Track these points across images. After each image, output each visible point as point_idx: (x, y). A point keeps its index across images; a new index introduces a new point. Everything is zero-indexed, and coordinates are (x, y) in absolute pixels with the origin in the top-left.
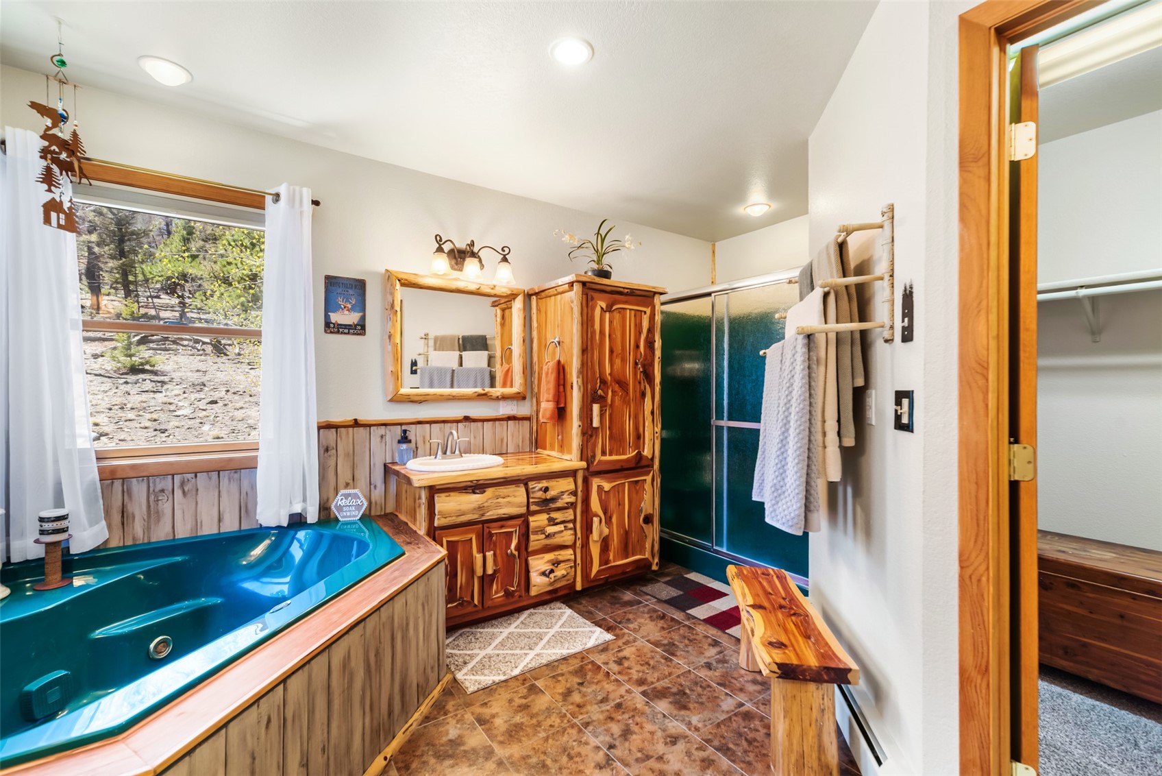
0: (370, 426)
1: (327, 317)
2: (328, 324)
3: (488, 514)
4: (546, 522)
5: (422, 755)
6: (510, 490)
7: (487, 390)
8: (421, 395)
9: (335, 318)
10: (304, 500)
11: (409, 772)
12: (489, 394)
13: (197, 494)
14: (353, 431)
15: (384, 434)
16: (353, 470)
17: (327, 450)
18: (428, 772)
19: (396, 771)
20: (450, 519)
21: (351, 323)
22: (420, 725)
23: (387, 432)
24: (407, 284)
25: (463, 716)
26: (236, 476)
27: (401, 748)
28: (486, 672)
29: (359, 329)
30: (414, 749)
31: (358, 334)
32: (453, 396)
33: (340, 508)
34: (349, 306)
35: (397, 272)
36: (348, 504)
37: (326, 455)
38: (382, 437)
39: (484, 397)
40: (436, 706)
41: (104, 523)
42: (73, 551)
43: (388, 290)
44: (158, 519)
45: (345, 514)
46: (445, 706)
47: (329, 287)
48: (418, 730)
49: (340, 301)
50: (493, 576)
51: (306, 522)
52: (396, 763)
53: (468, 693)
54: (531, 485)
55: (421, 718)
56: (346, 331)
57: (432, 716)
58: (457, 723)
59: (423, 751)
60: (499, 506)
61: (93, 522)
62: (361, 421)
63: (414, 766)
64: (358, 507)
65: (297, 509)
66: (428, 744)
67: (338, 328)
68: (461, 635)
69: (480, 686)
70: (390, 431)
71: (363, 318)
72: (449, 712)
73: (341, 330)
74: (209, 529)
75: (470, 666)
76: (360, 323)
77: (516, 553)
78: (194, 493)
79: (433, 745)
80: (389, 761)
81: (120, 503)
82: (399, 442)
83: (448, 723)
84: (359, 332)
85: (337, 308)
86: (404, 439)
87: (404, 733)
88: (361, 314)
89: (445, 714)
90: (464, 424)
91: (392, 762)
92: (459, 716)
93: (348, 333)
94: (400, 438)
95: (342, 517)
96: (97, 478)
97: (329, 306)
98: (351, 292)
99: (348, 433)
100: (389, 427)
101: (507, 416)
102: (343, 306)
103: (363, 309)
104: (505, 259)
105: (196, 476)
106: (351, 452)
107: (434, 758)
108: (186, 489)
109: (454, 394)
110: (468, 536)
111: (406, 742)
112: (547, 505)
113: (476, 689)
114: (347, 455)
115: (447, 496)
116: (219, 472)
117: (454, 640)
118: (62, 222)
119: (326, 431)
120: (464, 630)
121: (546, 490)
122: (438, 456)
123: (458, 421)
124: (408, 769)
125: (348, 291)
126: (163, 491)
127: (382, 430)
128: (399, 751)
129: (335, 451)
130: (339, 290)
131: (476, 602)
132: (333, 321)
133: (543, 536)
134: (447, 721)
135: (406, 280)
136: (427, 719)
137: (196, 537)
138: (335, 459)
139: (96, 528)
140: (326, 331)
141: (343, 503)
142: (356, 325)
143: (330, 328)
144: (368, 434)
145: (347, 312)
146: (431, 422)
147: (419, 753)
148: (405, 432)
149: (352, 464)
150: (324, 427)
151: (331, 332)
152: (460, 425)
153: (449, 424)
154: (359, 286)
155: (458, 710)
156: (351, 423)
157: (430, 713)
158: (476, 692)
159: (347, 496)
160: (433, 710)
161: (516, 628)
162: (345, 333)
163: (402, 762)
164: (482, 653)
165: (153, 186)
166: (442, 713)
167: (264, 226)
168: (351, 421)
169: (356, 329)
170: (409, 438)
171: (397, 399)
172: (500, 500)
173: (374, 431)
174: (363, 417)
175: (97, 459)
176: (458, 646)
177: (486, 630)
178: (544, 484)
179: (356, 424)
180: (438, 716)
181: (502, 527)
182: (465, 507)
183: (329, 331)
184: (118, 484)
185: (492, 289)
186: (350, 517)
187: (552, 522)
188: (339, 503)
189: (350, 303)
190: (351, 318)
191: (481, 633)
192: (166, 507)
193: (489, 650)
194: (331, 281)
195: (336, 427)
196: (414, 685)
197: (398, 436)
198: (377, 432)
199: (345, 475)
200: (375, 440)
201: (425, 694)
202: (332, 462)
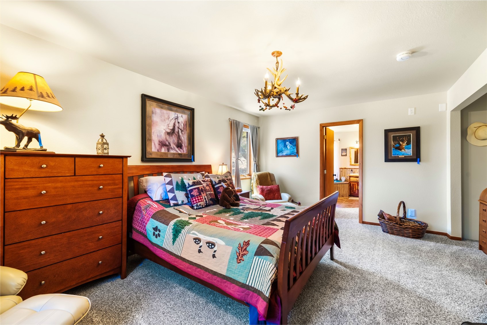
2: (342, 155)
9: (343, 154)
24: (352, 148)
29: (346, 155)
35: (349, 147)
43: (350, 150)
49: (343, 152)
64: (344, 179)
71: (346, 154)
85: (343, 153)
86: (352, 171)
97: (342, 153)
103: (346, 152)
114: (344, 172)
150: (340, 169)
154: (346, 149)
162: (344, 156)
171: (351, 165)
174: (346, 168)
179: (345, 168)
182: (355, 179)
188: (342, 178)
190: (345, 154)
194: (342, 149)
195: (343, 169)
196: (341, 195)
197: (351, 170)
198: (348, 170)
199: (344, 175)
200: (348, 171)
201: (343, 197)
202: (342, 173)
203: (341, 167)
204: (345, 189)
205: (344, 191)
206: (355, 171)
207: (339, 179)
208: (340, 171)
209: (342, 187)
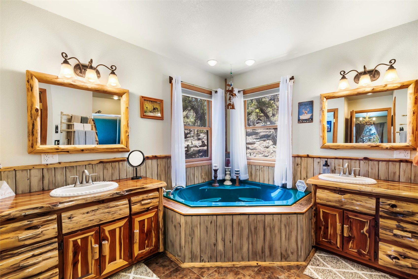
0: (314, 158)
1: (299, 117)
2: (299, 120)
3: (346, 206)
4: (395, 226)
5: (267, 273)
6: (362, 198)
7: (378, 144)
8: (335, 146)
9: (302, 117)
10: (286, 180)
11: (259, 273)
12: (380, 146)
13: (264, 172)
14: (307, 159)
15: (319, 162)
16: (307, 173)
17: (298, 165)
18: (262, 277)
19: (257, 269)
20: (323, 201)
21: (307, 118)
22: (278, 267)
23: (321, 161)
24: (328, 98)
25: (291, 276)
26: (272, 168)
27: (266, 266)
28: (320, 274)
29: (311, 120)
30: (267, 270)
31: (310, 122)
32: (354, 147)
33: (298, 186)
34: (307, 112)
35: (324, 94)
36: (300, 185)
37: (297, 166)
38: (318, 162)
39: (377, 148)
40: (290, 267)
41: (248, 174)
42: (241, 179)
43: (320, 102)
44: (257, 176)
45: (300, 188)
46: (292, 269)
47: (300, 107)
48: (275, 267)
49: (304, 111)
50: (350, 238)
51: (287, 187)
52: (260, 268)
53: (304, 273)
54: (381, 200)
55: (280, 265)
56: (305, 121)
57: (284, 268)
58: (287, 276)
59: (269, 272)
60: (352, 204)
61: (246, 174)
62: (310, 155)
63: (262, 273)
64: (304, 187)
65: (284, 182)
66: (272, 272)
67: (302, 121)
68: (332, 257)
69: (310, 275)
70: (322, 160)
71: (312, 116)
72: (290, 272)
73: (303, 121)
74: (266, 182)
75: (318, 267)
76: (311, 118)
77: (367, 235)
78: (263, 171)
79: (273, 274)
80: (258, 266)
81: (250, 171)
82: (324, 165)
83: (285, 274)
84: (310, 121)
85: (303, 113)
86: (326, 165)
87: (269, 263)
88: (311, 114)
89: (288, 271)
90: (364, 161)
91: (259, 267)
92: (291, 275)
93: (306, 122)
94: (324, 164)
95: (299, 189)
96: (247, 164)
97: (300, 113)
98: (307, 106)
99: (305, 160)
100: (322, 159)
101: (399, 160)
102: (304, 113)
103: (312, 112)
104: (391, 67)
105: (264, 167)
106: (306, 167)
107: (268, 276)
108: (262, 170)
109: (355, 146)
110: (335, 213)
111: (269, 267)
112: (397, 216)
113: (307, 274)
114: (305, 168)
115: (323, 191)
116: (269, 167)
117: (327, 257)
118: (231, 107)
119: (297, 158)
120: (336, 257)
121: (394, 206)
122: (341, 175)
123: (360, 160)
124: (259, 272)
125: (306, 107)
126: (258, 169)
127: (319, 160)
128: (264, 267)
129: (300, 166)
130: (303, 107)
131: (338, 245)
132: (301, 119)
133: (392, 234)
134: (285, 273)
135: (328, 96)
136: (282, 267)
137: (264, 183)
138: (300, 168)
139: (246, 175)
140: (298, 123)
141: (299, 184)
142: (309, 119)
143: (300, 121)
144: (313, 161)
145: (306, 114)
146: (343, 159)
147: (267, 271)
148: (326, 161)
149: (306, 171)
150: (295, 157)
151: (300, 123)
152: (361, 162)
153: (354, 161)
154: (311, 103)
155: (293, 274)
156: (306, 156)
157: (285, 267)
158: (307, 276)
159: (300, 182)
160: (287, 267)
161: (363, 274)
162: (305, 122)
163: (261, 269)
164: (330, 268)
165: (257, 91)
166: (288, 270)
167: (279, 92)
168: (306, 155)
169: (309, 121)
170: (328, 164)
171: (324, 147)
172: (354, 201)
173: (315, 160)
174: (311, 154)
175: (247, 159)
176: (325, 259)
177: (346, 264)
178: (393, 202)
179: (308, 156)
180: (285, 269)
181: (356, 216)
182: (330, 198)
183: (299, 123)
184: (250, 166)
185: (384, 87)
186: (301, 190)
187: (400, 228)
188: (298, 184)
189: (307, 111)
190: (308, 116)
191: (342, 262)
192: (258, 173)
193: (334, 270)
194: (300, 104)
195: (301, 157)
196: (279, 251)
197: (324, 163)
198: (317, 160)
199: (304, 175)
200: (316, 163)
201: (286, 260)
202: (299, 169)
203: (296, 154)
204: (294, 234)
205: (288, 239)
206: (337, 167)
207: (289, 186)
208: (294, 162)
209: (283, 227)
